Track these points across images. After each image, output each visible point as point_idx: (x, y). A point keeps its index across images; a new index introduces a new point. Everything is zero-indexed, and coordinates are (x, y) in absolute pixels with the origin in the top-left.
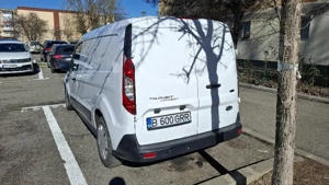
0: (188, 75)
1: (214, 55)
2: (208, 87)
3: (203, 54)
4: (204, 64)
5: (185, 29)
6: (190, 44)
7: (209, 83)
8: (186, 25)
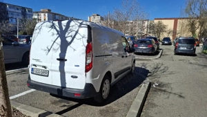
0: (49, 50)
1: (67, 41)
2: (58, 59)
3: (59, 40)
4: (59, 46)
5: (53, 26)
6: (53, 34)
7: (59, 58)
8: (53, 24)
